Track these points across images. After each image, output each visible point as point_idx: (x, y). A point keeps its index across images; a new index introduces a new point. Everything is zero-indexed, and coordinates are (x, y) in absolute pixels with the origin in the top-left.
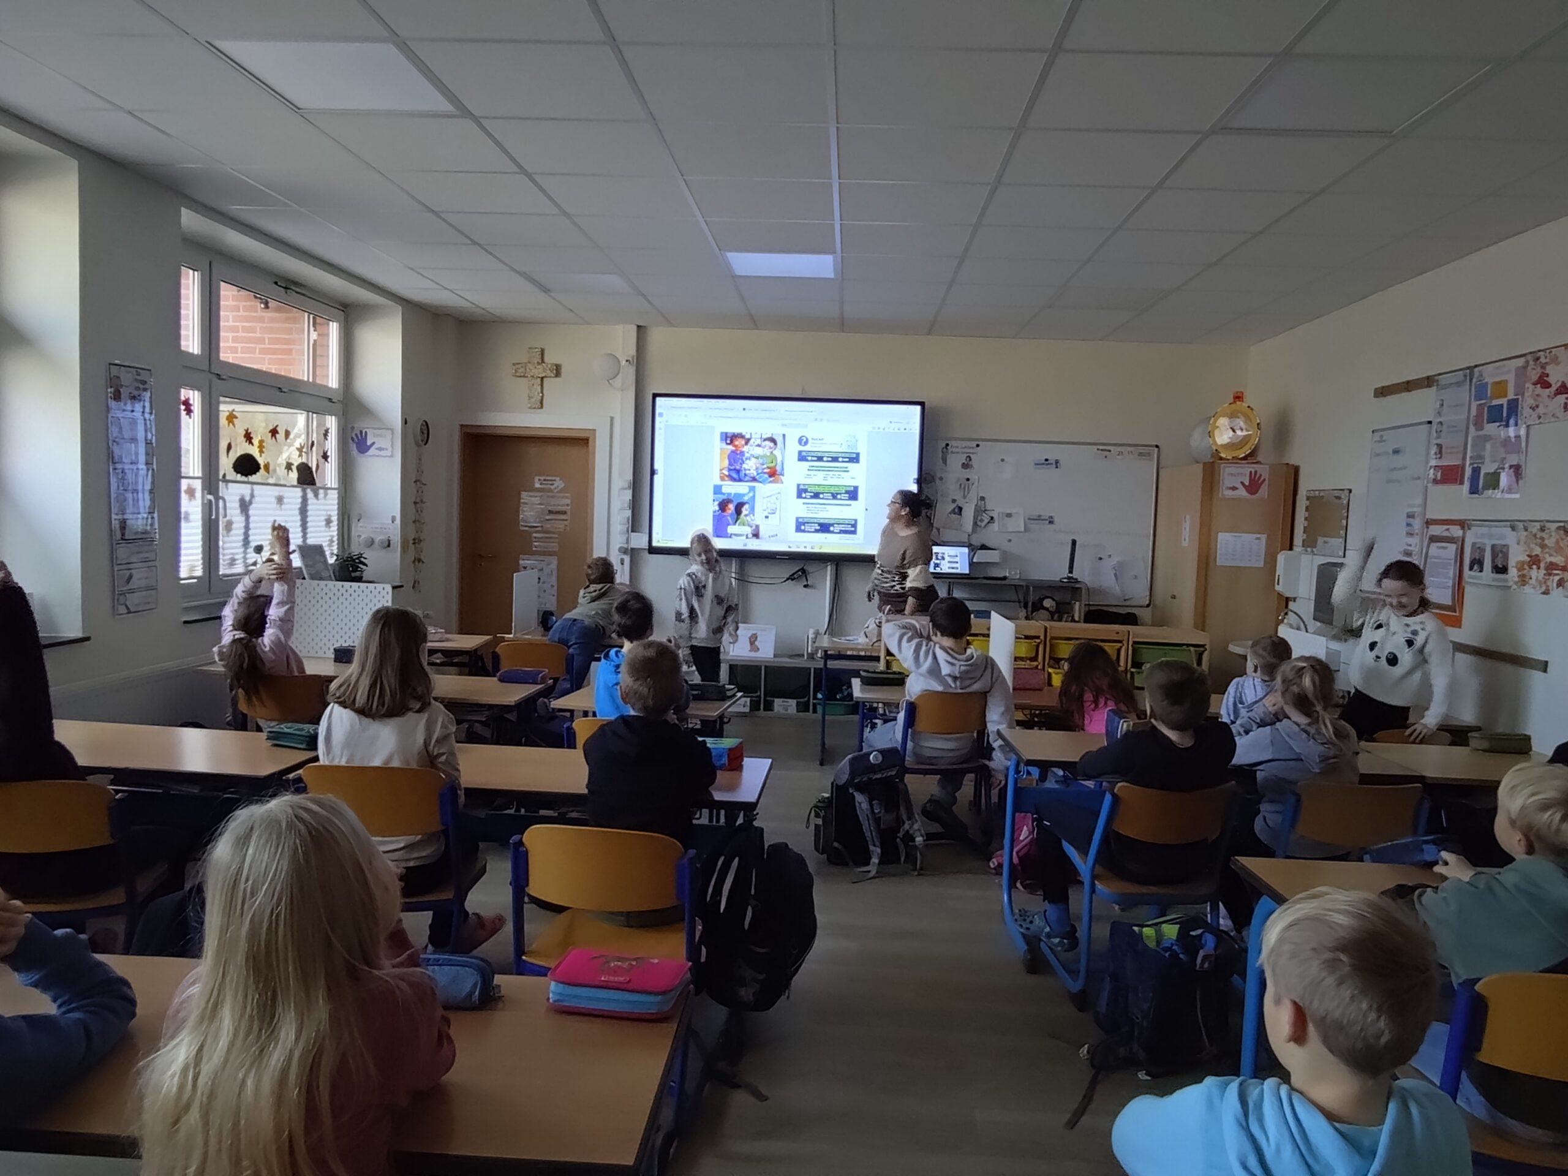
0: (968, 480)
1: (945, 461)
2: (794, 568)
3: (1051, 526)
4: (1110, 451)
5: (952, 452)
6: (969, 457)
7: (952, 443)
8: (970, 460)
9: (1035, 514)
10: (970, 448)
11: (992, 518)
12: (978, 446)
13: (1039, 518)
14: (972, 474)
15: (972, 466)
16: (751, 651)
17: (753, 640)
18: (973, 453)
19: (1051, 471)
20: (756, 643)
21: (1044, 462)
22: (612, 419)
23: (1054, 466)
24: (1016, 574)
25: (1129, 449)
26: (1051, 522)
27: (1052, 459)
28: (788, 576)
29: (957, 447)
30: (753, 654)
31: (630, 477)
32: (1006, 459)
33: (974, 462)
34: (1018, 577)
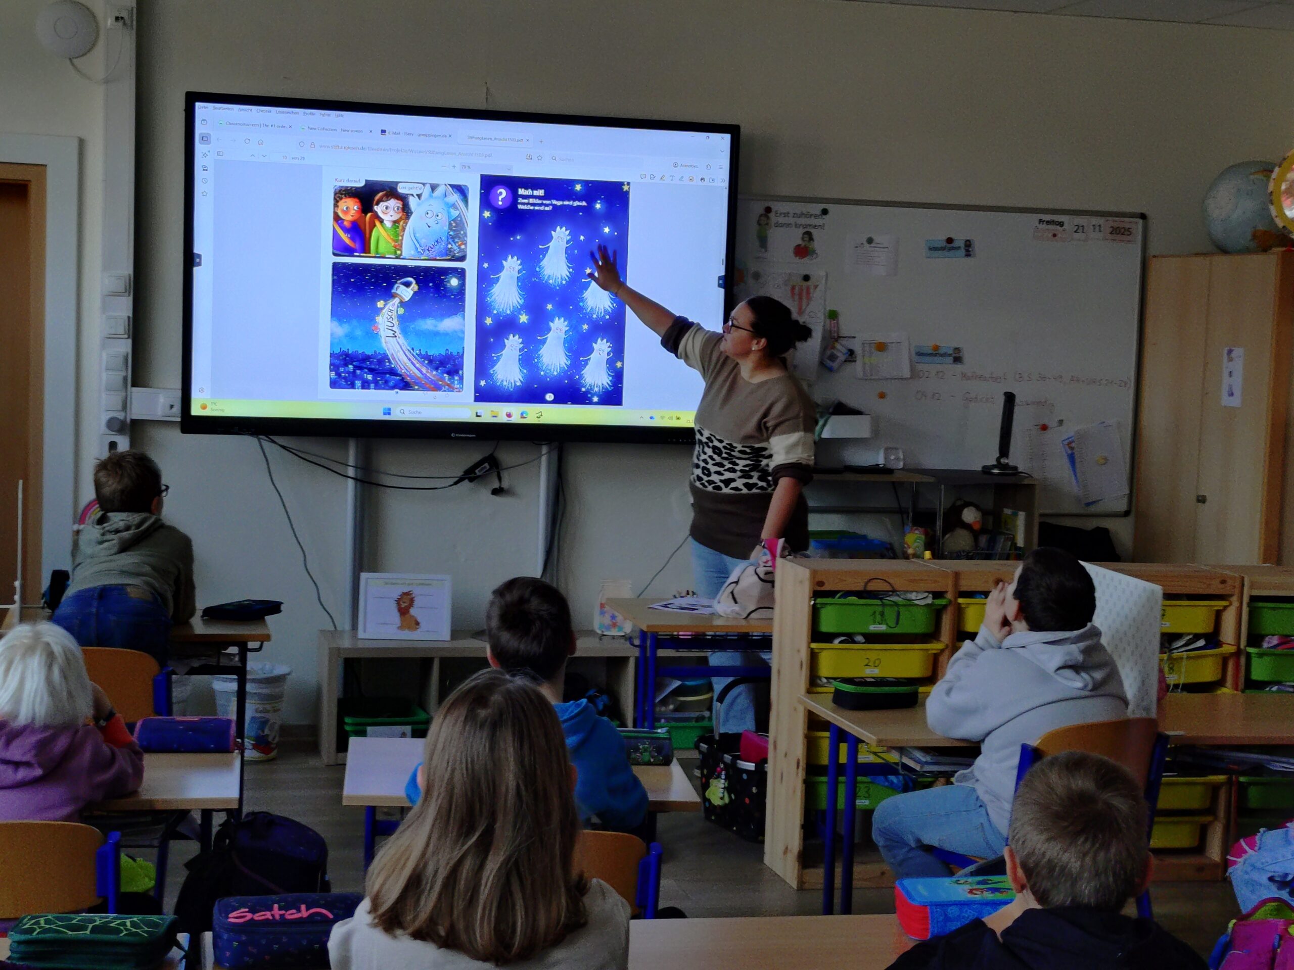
0: (806, 278)
1: (763, 241)
2: (473, 456)
3: (958, 367)
4: (1061, 224)
5: (778, 225)
6: (809, 234)
7: (777, 206)
8: (811, 239)
9: (928, 344)
10: (810, 216)
11: (851, 352)
12: (825, 212)
13: (936, 352)
14: (813, 267)
15: (814, 252)
16: (401, 628)
17: (405, 604)
18: (815, 227)
19: (958, 261)
20: (413, 611)
21: (944, 244)
22: (82, 143)
23: (962, 252)
24: (897, 459)
25: (1095, 221)
26: (958, 360)
27: (960, 240)
28: (460, 473)
29: (786, 215)
30: (407, 635)
31: (127, 269)
32: (877, 239)
33: (817, 245)
34: (901, 465)
